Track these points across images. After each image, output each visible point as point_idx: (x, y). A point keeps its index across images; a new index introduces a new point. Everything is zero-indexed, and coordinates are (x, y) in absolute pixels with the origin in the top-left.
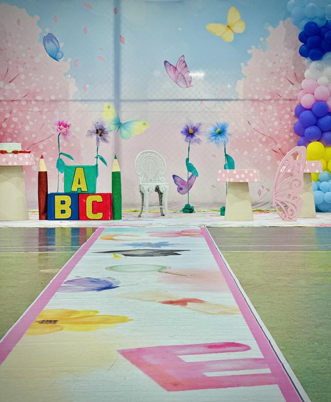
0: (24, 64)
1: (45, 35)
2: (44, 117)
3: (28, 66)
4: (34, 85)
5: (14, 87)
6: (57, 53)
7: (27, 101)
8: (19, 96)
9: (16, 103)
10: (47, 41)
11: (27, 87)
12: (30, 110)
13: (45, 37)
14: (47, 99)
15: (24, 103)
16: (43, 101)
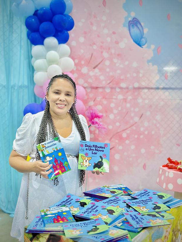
0: (109, 49)
1: (130, 19)
2: (128, 105)
3: (113, 51)
4: (119, 72)
5: (99, 74)
6: (141, 39)
7: (112, 88)
8: (104, 82)
9: (100, 90)
10: (133, 26)
11: (111, 74)
12: (114, 97)
13: (130, 21)
14: (131, 87)
15: (108, 90)
16: (127, 88)
